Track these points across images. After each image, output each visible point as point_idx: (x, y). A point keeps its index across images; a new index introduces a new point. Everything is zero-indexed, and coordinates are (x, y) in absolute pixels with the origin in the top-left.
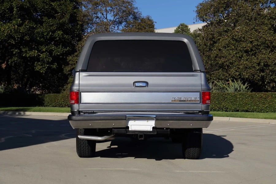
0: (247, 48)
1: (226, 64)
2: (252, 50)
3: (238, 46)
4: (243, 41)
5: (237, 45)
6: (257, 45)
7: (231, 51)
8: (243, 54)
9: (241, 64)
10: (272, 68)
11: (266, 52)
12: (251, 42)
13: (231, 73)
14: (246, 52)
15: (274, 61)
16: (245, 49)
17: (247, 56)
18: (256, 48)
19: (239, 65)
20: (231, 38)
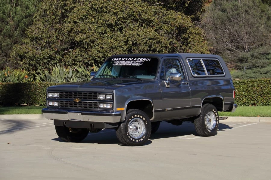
0: (111, 21)
1: (86, 42)
2: (117, 24)
3: (100, 18)
4: (106, 12)
5: (98, 17)
6: (123, 17)
7: (91, 26)
8: (106, 29)
9: (105, 43)
10: (143, 47)
11: (134, 27)
12: (116, 14)
13: (93, 54)
14: (110, 26)
15: (144, 38)
16: (108, 22)
17: (111, 32)
18: (122, 22)
19: (102, 44)
20: (90, 7)
